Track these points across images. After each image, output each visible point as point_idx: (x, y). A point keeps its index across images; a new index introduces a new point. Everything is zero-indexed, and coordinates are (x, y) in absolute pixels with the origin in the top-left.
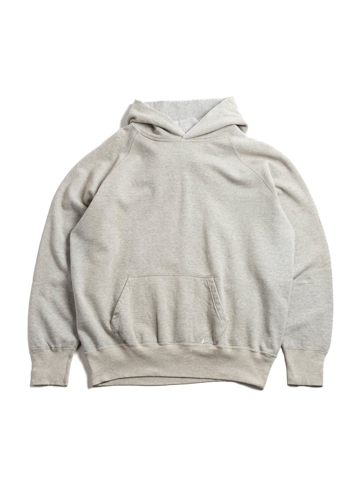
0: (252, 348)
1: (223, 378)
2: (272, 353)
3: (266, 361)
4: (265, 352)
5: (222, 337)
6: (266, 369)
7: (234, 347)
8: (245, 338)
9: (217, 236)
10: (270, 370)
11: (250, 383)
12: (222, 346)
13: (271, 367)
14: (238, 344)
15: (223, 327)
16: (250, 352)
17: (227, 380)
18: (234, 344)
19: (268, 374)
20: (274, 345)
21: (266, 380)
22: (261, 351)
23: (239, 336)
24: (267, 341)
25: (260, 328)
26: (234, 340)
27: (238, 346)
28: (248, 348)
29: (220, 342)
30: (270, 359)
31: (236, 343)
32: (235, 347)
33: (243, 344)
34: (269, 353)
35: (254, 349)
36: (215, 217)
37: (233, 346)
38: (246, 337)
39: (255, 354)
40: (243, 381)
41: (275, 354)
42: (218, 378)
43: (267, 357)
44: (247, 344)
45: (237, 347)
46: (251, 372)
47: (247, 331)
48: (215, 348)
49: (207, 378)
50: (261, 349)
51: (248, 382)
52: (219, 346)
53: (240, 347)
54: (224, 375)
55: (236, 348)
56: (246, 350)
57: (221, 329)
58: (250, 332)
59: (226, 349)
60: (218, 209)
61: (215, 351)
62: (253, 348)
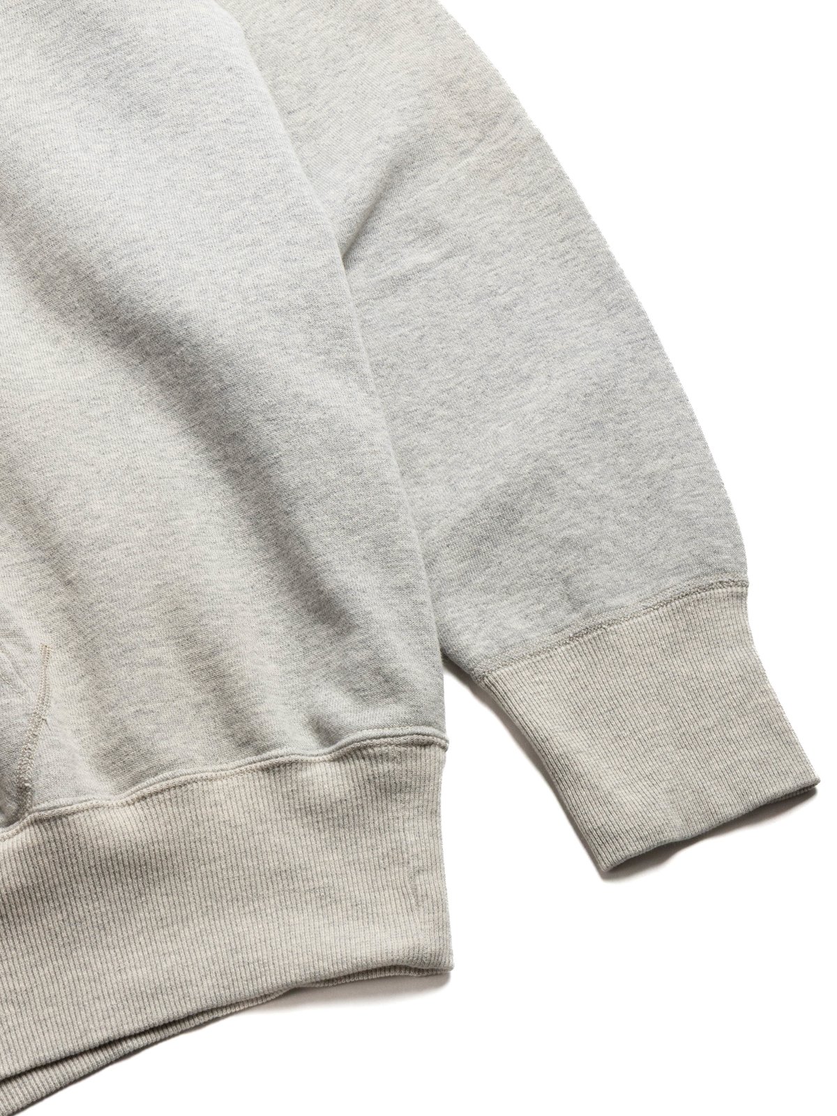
0: (264, 750)
1: (159, 1016)
2: (407, 723)
3: (388, 790)
4: (359, 735)
5: (42, 744)
6: (411, 838)
7: (150, 784)
8: (198, 706)
10: (436, 835)
11: (346, 967)
12: (62, 801)
13: (435, 813)
14: (170, 757)
15: (19, 682)
16: (265, 780)
17: (189, 1017)
18: (144, 767)
19: (435, 863)
20: (393, 666)
21: (440, 905)
22: (332, 742)
23: (149, 706)
24: (342, 670)
25: (268, 617)
26: (130, 740)
27: (170, 766)
28: (238, 763)
29: (39, 784)
30: (411, 764)
31: (145, 756)
32: (152, 780)
33: (195, 747)
34: (387, 732)
35: (281, 745)
37: (135, 782)
38: (199, 698)
39: (304, 775)
40: (294, 976)
41: (429, 724)
42: (128, 1029)
43: (384, 757)
44: (225, 743)
45: (167, 774)
46: (325, 897)
47: (192, 659)
48: (22, 835)
49: (50, 1055)
50: (325, 732)
51: (327, 967)
52: (42, 804)
53: (183, 773)
54: (156, 993)
55: (164, 784)
56: (234, 782)
57: (16, 701)
58: (212, 654)
59: (101, 816)
61: (27, 854)
62: (274, 746)
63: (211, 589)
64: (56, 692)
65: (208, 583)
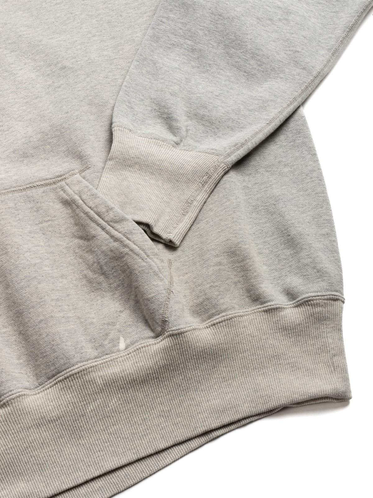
0: (265, 303)
1: (227, 420)
2: (327, 290)
3: (320, 319)
4: (307, 295)
5: (172, 302)
6: (330, 341)
7: (216, 319)
8: (236, 283)
9: (48, 75)
10: (341, 339)
11: (305, 397)
12: (182, 326)
13: (340, 330)
14: (224, 307)
15: (161, 275)
16: (265, 316)
17: (239, 421)
18: (214, 311)
19: (341, 352)
20: (321, 266)
21: (344, 370)
22: (294, 299)
23: (216, 284)
24: (298, 268)
26: (208, 299)
27: (225, 310)
28: (253, 308)
29: (172, 319)
30: (329, 308)
31: (214, 306)
32: (217, 317)
33: (235, 302)
34: (319, 294)
35: (272, 301)
36: (20, 33)
37: (210, 317)
38: (236, 279)
39: (282, 313)
40: (283, 401)
41: (337, 291)
42: (214, 426)
43: (318, 305)
44: (247, 299)
45: (224, 314)
46: (294, 367)
47: (234, 262)
48: (164, 342)
49: (181, 439)
50: (291, 294)
51: (297, 397)
52: (173, 328)
53: (231, 313)
54: (224, 410)
55: (223, 319)
56: (252, 317)
57: (160, 283)
58: (243, 260)
59: (197, 333)
60: (21, 12)
61: (166, 350)
62: (269, 301)
63: (241, 232)
64: (175, 279)
65: (240, 229)
